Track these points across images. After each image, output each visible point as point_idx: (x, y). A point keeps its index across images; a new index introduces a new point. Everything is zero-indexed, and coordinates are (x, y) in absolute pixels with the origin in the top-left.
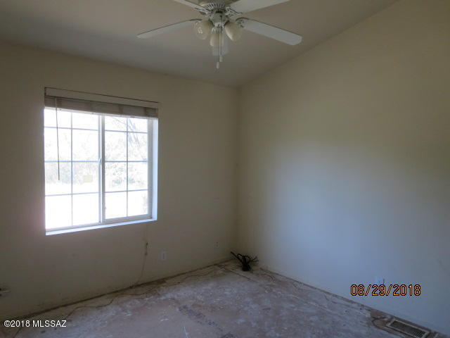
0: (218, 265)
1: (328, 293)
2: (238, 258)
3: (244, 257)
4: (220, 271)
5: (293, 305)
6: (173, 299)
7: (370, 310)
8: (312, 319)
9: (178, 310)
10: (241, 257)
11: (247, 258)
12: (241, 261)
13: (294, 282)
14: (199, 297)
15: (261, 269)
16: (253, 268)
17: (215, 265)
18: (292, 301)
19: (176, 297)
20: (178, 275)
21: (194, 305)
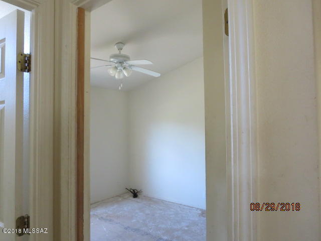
0: (119, 196)
1: (181, 205)
2: (131, 191)
3: (134, 190)
4: (120, 199)
5: (161, 212)
6: (94, 215)
7: (201, 210)
8: (171, 216)
9: (98, 219)
10: (132, 191)
11: (136, 191)
12: (132, 192)
13: (163, 201)
14: (109, 213)
15: (144, 196)
16: (139, 196)
17: (117, 196)
18: (161, 210)
19: (95, 214)
20: (95, 203)
21: (107, 216)
